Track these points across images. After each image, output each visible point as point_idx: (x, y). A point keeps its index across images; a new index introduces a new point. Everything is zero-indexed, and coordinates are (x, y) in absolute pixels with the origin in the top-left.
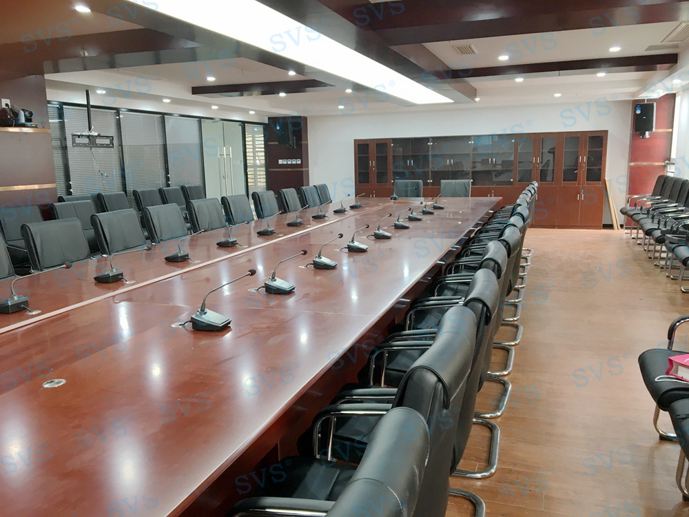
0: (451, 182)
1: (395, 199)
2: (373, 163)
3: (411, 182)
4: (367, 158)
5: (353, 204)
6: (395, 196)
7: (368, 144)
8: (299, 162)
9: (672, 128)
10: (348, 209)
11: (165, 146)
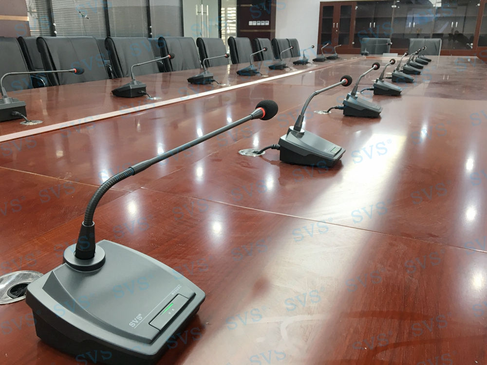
0: (421, 42)
1: (366, 54)
2: (335, 25)
3: (378, 40)
4: (331, 21)
5: (315, 57)
6: (366, 51)
7: (333, 7)
8: (267, 23)
10: (310, 61)
11: (148, 8)
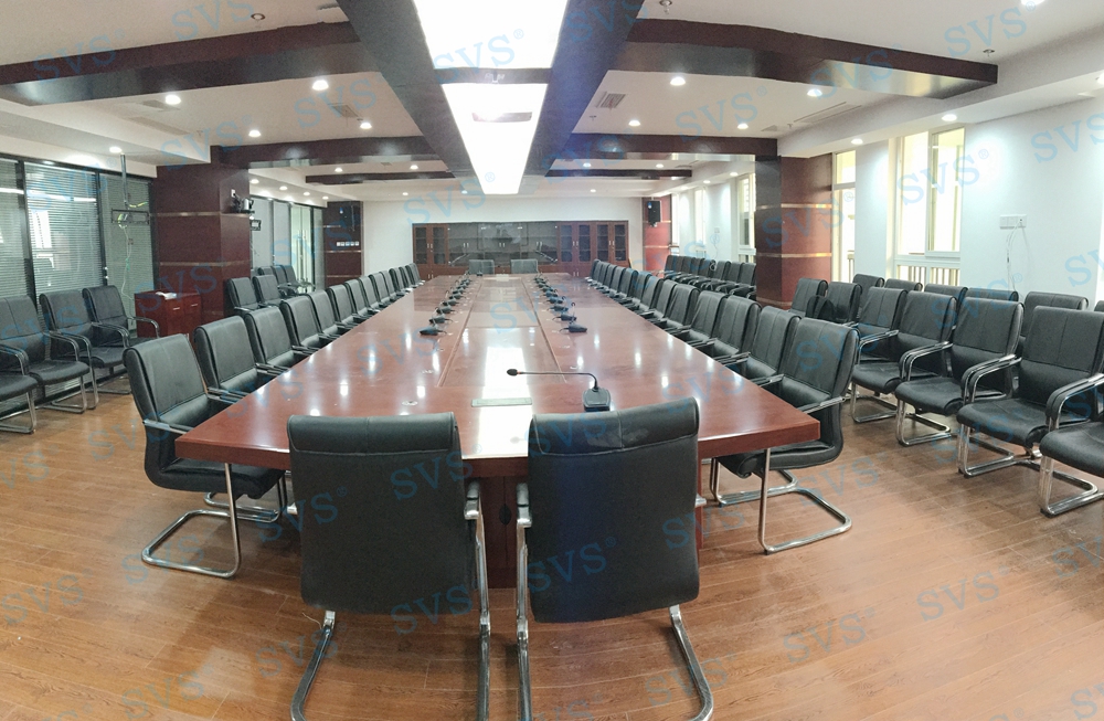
2: (430, 246)
4: (425, 241)
7: (425, 228)
8: (357, 244)
9: (671, 219)
